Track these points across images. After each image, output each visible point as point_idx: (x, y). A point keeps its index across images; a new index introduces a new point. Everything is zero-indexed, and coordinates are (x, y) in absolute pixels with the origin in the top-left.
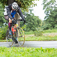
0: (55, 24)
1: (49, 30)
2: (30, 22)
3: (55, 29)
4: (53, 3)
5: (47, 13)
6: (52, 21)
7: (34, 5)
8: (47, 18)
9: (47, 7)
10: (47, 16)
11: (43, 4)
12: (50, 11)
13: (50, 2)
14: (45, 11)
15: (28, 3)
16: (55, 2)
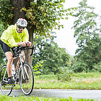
0: (94, 62)
1: (83, 73)
2: (50, 57)
3: (93, 71)
4: (91, 26)
5: (81, 43)
6: (88, 58)
7: (59, 26)
8: (79, 52)
9: (80, 33)
10: (80, 48)
11: (75, 27)
12: (85, 40)
13: (87, 24)
14: (77, 40)
15: (49, 22)
16: (95, 25)
